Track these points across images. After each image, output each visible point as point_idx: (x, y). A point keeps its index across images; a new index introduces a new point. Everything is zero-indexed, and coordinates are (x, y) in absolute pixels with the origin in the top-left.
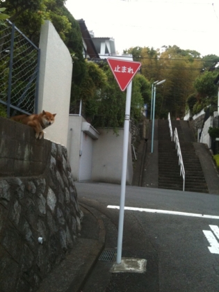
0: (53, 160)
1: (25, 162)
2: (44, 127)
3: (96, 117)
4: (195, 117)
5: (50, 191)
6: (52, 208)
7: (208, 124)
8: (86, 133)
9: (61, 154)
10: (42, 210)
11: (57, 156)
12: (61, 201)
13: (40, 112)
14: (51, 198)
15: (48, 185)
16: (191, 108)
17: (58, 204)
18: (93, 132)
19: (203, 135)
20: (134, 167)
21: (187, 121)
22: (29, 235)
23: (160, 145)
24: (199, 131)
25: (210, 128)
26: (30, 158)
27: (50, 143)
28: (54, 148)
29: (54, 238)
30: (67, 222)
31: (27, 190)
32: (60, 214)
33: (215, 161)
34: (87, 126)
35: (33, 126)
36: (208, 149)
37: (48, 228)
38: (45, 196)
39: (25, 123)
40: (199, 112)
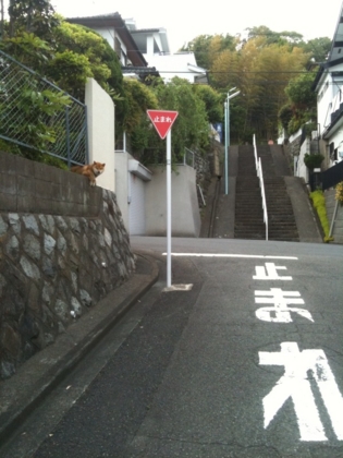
0: (105, 205)
1: (85, 206)
2: (96, 176)
3: (146, 151)
4: (291, 139)
5: (106, 230)
6: (109, 243)
7: (305, 149)
8: (134, 174)
9: (111, 199)
10: (102, 244)
11: (108, 200)
12: (116, 240)
13: (91, 163)
14: (107, 236)
15: (104, 226)
16: (285, 126)
17: (113, 242)
18: (143, 172)
19: (299, 165)
20: (202, 216)
21: (282, 146)
22: (95, 259)
23: (238, 183)
24: (295, 158)
25: (306, 155)
26: (87, 202)
27: (101, 189)
28: (105, 193)
29: (113, 267)
30: (122, 257)
31: (90, 227)
32: (116, 250)
33: (311, 201)
34: (135, 164)
35: (87, 176)
36: (304, 185)
37: (108, 259)
38: (103, 233)
39: (81, 173)
40: (296, 131)
